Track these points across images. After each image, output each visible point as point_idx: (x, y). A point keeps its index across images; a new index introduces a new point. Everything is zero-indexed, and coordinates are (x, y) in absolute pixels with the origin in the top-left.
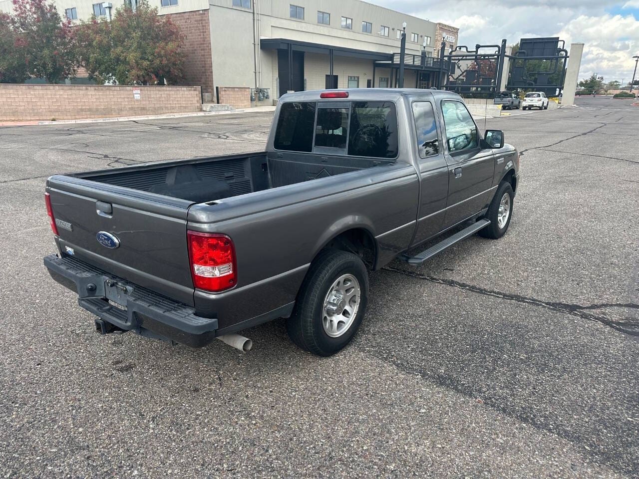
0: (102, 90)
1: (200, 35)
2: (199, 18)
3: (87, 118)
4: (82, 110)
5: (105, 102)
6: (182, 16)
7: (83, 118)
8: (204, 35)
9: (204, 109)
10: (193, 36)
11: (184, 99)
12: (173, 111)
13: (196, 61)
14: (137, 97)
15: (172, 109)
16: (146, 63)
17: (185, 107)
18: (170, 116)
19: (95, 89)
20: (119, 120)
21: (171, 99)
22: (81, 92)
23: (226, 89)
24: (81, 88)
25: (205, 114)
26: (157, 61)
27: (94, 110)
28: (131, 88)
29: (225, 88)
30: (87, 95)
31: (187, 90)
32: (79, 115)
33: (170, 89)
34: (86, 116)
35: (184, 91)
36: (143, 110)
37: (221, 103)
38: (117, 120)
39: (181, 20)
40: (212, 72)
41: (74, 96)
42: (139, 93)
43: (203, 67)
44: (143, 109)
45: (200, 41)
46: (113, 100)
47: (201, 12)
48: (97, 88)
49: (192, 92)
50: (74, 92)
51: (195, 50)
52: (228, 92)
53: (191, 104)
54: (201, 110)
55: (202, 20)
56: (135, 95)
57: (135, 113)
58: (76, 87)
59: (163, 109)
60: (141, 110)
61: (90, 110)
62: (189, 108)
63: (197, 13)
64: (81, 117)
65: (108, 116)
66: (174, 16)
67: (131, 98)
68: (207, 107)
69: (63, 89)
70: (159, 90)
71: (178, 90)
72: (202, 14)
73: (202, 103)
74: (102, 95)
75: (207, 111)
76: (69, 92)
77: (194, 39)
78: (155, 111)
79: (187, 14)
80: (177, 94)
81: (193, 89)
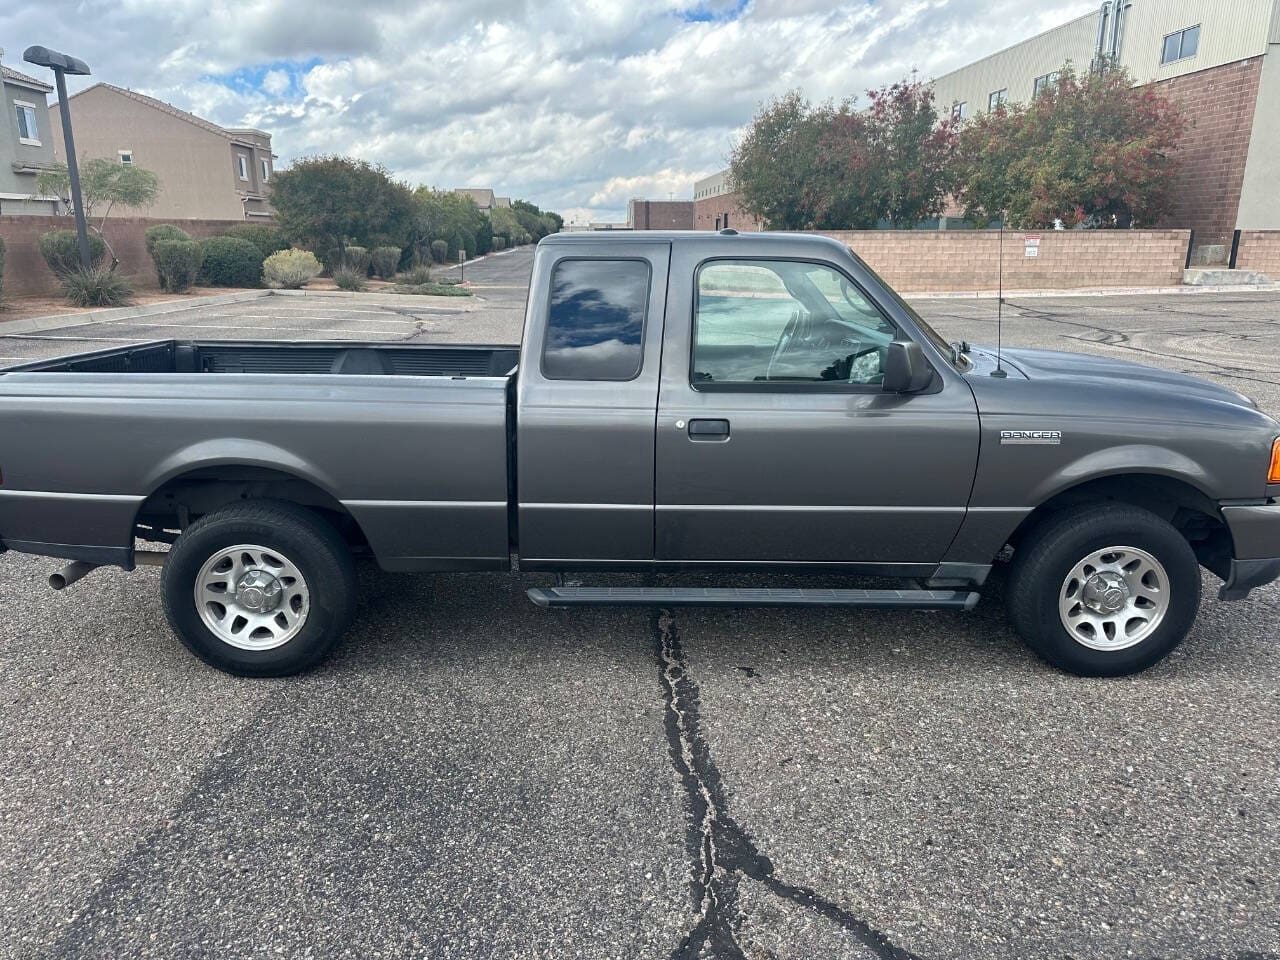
0: (964, 239)
1: (1228, 116)
2: (1237, 76)
3: (925, 290)
4: (920, 275)
5: (964, 262)
6: (1200, 79)
7: (918, 290)
8: (1239, 115)
9: (1187, 279)
10: (1212, 119)
11: (1140, 258)
12: (1105, 282)
13: (1208, 175)
14: (1032, 252)
15: (1106, 279)
16: (1065, 185)
17: (1140, 276)
18: (1091, 292)
19: (952, 238)
20: (980, 296)
21: (1109, 256)
22: (927, 244)
23: (1262, 235)
24: (928, 235)
25: (1181, 290)
26: (1094, 180)
27: (941, 276)
28: (1023, 236)
29: (1261, 232)
30: (936, 248)
31: (1153, 238)
32: (912, 284)
33: (1112, 235)
34: (923, 288)
35: (1144, 239)
36: (1039, 278)
37: (1239, 268)
38: (975, 297)
39: (1195, 87)
40: (1239, 197)
41: (912, 251)
42: (1038, 244)
43: (1221, 186)
44: (1039, 276)
45: (1228, 129)
46: (981, 258)
47: (1245, 63)
48: (955, 236)
49: (1166, 243)
50: (913, 243)
51: (1212, 150)
52: (1261, 243)
53: (1156, 267)
54: (1180, 282)
55: (1242, 82)
56: (1028, 249)
57: (1020, 284)
58: (920, 235)
59: (1083, 278)
60: (1034, 278)
61: (934, 276)
62: (1149, 276)
63: (1236, 67)
64: (915, 287)
65: (964, 288)
66: (1182, 80)
67: (1018, 255)
68: (1194, 274)
69: (897, 239)
70: (1083, 239)
71: (1130, 239)
72: (1245, 68)
73: (1187, 267)
74: (963, 249)
75: (1191, 285)
76: (906, 244)
77: (1215, 125)
78: (1065, 281)
79: (1211, 73)
80: (1125, 248)
81: (1169, 235)
